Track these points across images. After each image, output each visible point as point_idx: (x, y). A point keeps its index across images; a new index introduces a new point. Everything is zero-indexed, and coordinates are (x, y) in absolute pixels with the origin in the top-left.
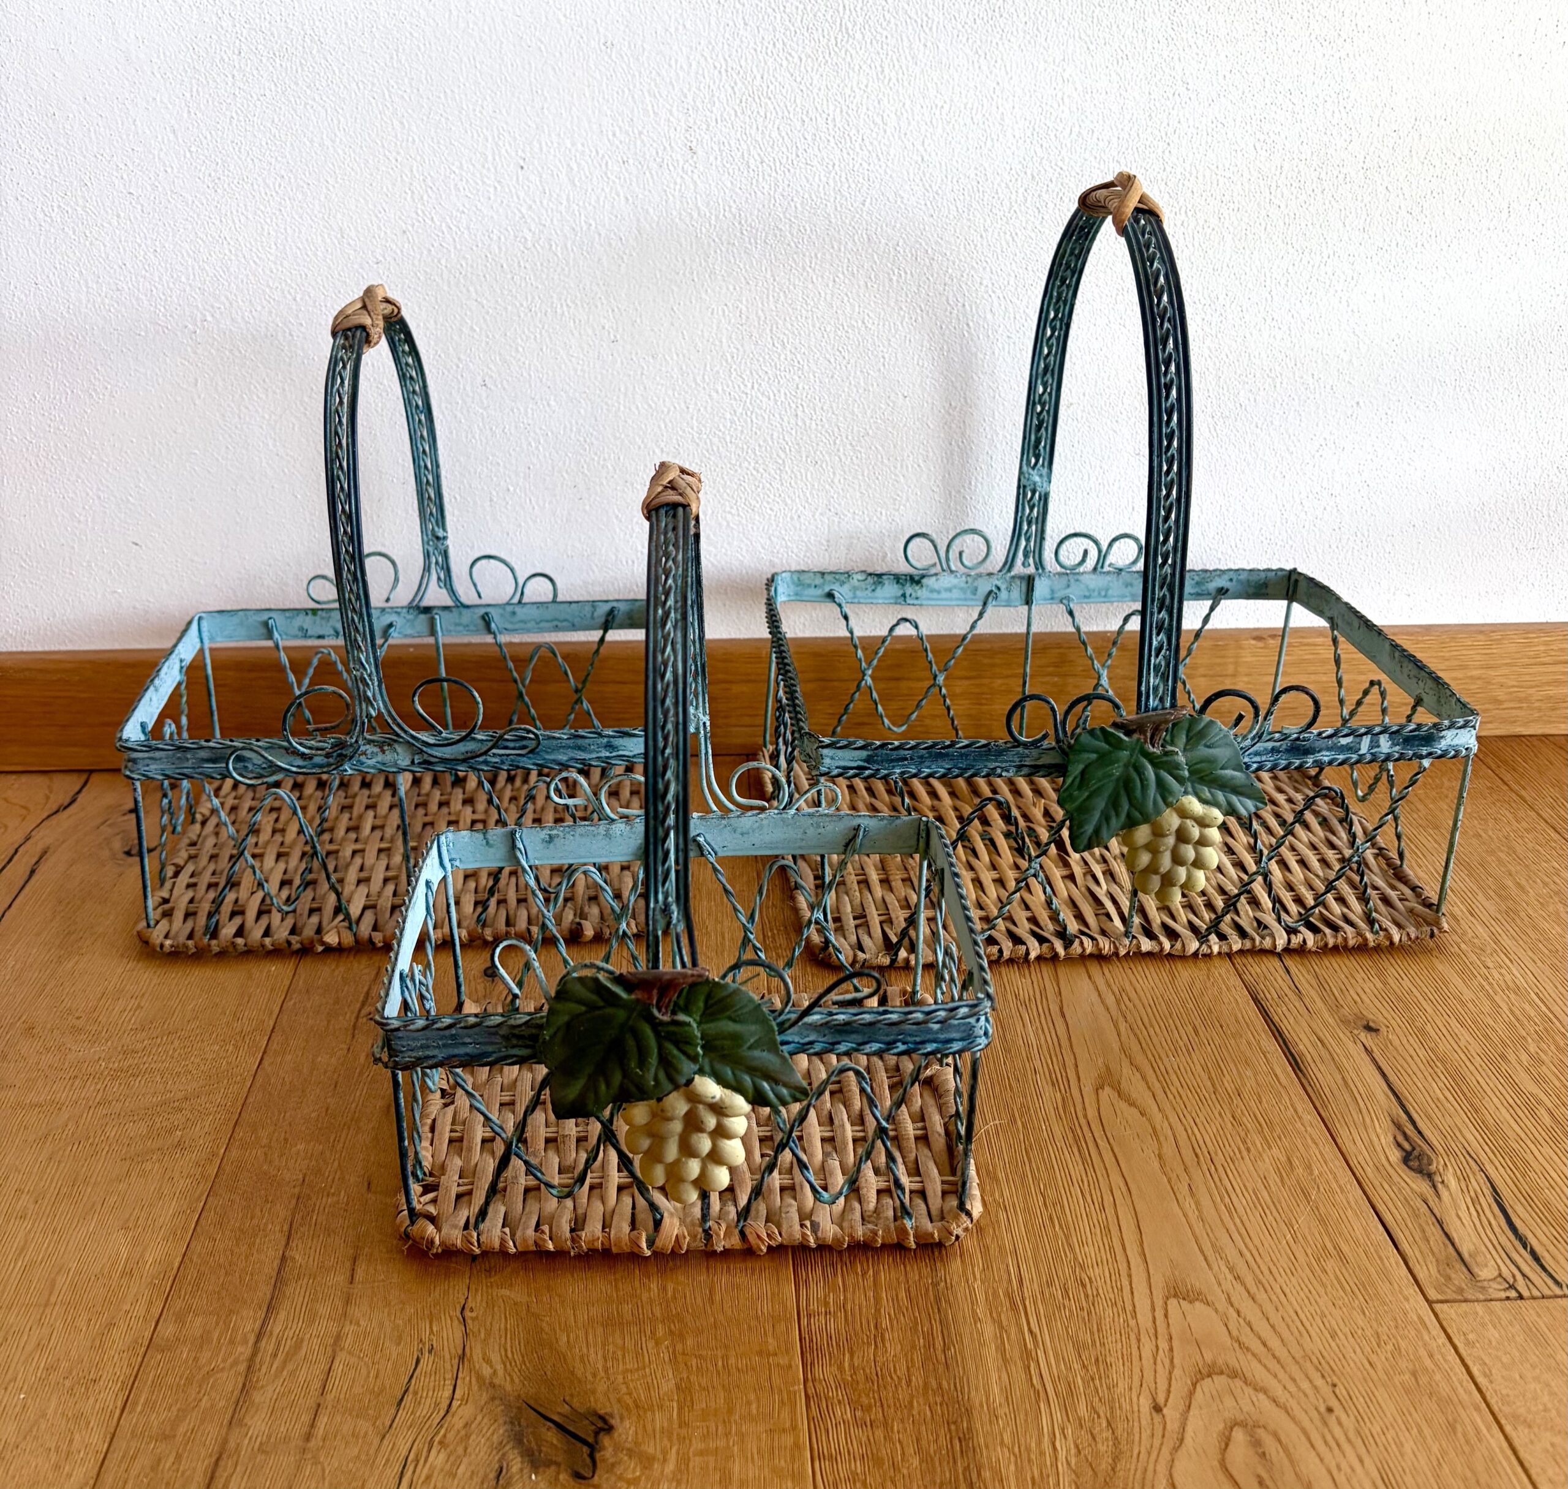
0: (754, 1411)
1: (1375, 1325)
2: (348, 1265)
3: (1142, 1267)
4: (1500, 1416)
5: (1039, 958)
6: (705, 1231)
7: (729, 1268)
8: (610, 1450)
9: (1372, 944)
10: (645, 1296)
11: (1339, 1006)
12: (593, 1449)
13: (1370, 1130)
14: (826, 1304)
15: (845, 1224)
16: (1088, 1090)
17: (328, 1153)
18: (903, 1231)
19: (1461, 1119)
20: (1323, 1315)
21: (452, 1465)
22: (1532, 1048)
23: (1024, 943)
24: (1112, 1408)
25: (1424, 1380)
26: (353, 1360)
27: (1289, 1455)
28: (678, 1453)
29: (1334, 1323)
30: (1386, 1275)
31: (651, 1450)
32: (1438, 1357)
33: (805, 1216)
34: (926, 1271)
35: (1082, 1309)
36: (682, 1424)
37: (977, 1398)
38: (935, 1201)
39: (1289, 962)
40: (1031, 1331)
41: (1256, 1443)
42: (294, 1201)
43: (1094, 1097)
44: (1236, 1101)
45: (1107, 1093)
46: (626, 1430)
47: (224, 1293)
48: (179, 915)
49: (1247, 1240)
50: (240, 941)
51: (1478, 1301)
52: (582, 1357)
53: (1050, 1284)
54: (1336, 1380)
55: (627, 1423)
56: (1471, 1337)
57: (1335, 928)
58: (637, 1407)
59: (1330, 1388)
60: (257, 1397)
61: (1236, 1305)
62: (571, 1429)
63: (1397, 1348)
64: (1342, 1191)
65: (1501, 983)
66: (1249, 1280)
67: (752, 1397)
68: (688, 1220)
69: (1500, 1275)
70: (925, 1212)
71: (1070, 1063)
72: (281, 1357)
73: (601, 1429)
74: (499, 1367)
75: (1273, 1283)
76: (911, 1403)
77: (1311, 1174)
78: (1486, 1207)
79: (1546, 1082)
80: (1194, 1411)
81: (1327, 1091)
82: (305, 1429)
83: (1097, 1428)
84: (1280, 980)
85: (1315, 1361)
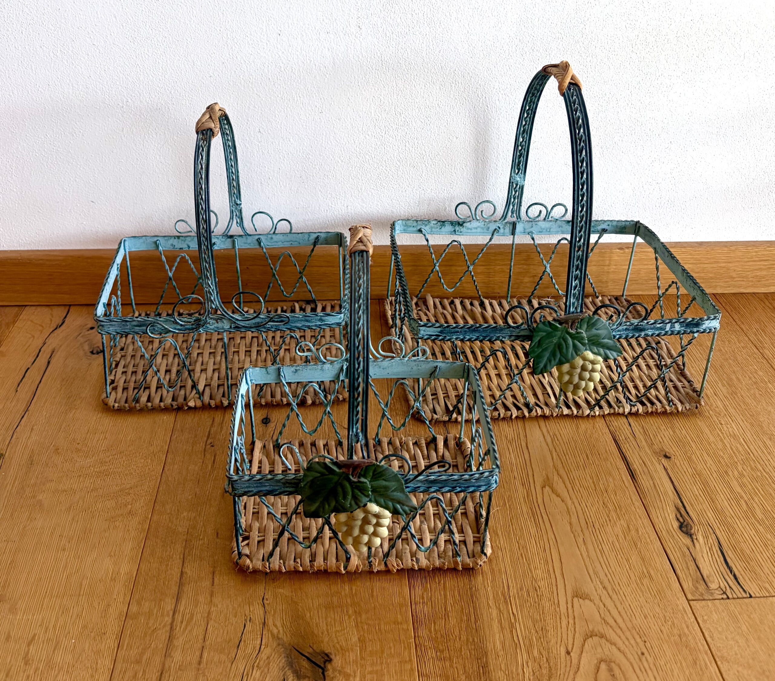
0: (393, 652)
1: (664, 611)
2: (211, 576)
3: (562, 581)
4: (716, 657)
5: (517, 417)
6: (369, 562)
7: (379, 579)
8: (331, 670)
9: (669, 411)
10: (343, 594)
11: (653, 444)
12: (324, 670)
13: (665, 511)
14: (423, 598)
15: (431, 559)
16: (538, 488)
17: (198, 518)
18: (456, 563)
19: (706, 506)
20: (641, 607)
21: (263, 677)
22: (740, 468)
23: (510, 410)
24: (548, 652)
25: (684, 639)
26: (216, 625)
27: (624, 676)
28: (360, 673)
29: (646, 611)
30: (669, 586)
31: (349, 671)
32: (690, 628)
33: (413, 555)
34: (466, 581)
35: (535, 602)
36: (362, 658)
37: (490, 646)
38: (470, 546)
39: (631, 420)
40: (513, 613)
41: (610, 670)
42: (184, 543)
43: (541, 491)
44: (605, 495)
45: (547, 490)
46: (337, 661)
47: (157, 591)
48: (120, 390)
49: (609, 568)
50: (149, 404)
51: (710, 600)
52: (317, 624)
53: (521, 589)
54: (646, 640)
55: (338, 658)
56: (705, 618)
57: (652, 403)
58: (342, 649)
59: (643, 643)
60: (176, 642)
61: (603, 601)
62: (314, 660)
63: (673, 624)
64: (652, 543)
65: (727, 432)
66: (610, 589)
67: (392, 645)
68: (362, 557)
69: (720, 587)
70: (466, 552)
71: (530, 474)
72: (184, 623)
73: (327, 661)
74: (281, 629)
75: (620, 590)
76: (461, 648)
77: (638, 534)
78: (715, 552)
79: (745, 487)
80: (584, 654)
81: (646, 490)
82: (198, 659)
83: (542, 663)
84: (626, 429)
85: (637, 630)
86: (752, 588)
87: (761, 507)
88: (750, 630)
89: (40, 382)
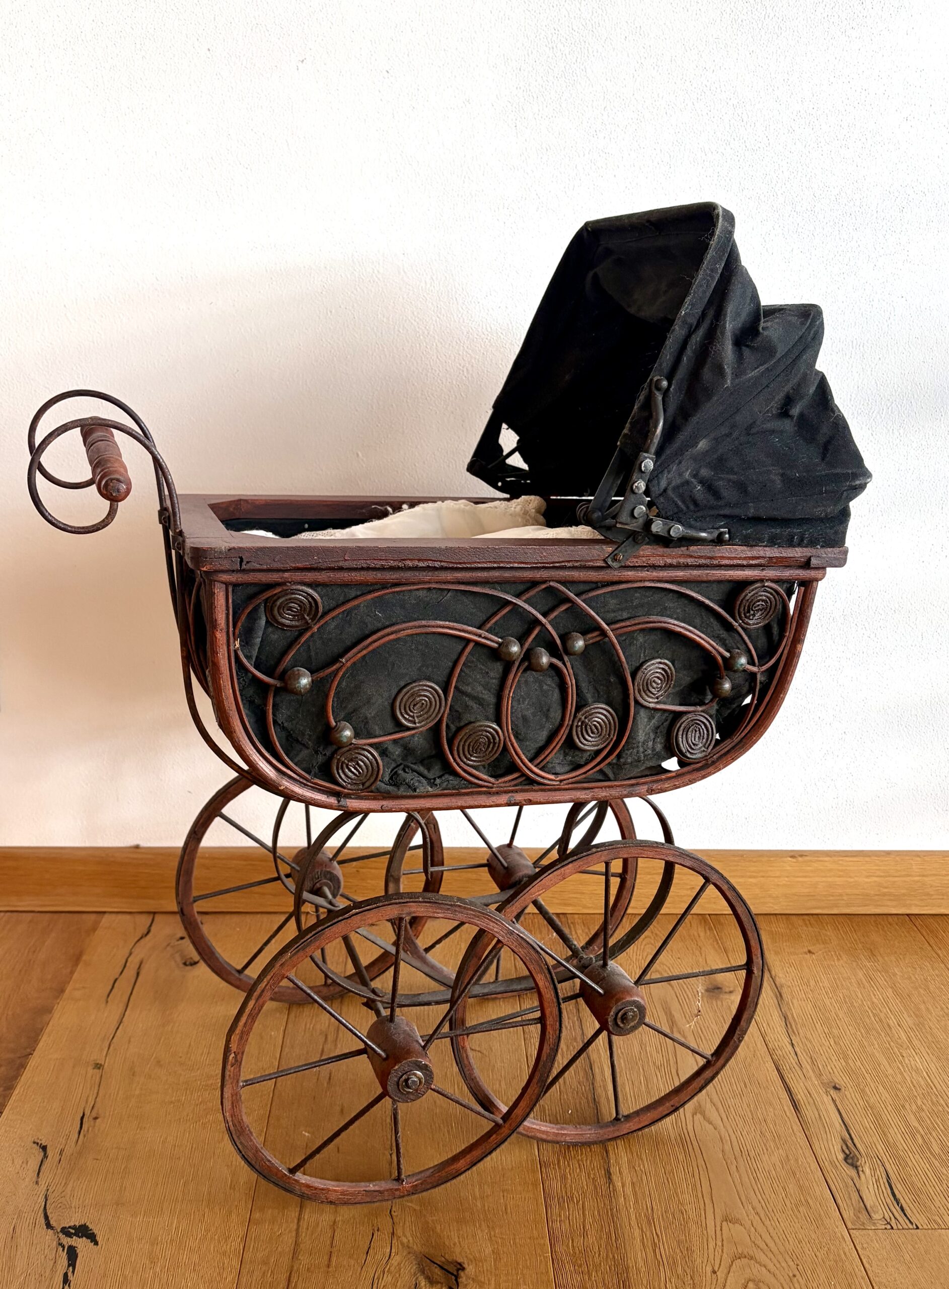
0: (529, 1264)
1: (820, 1238)
3: (711, 1205)
8: (464, 1278)
11: (821, 1075)
12: (457, 1277)
13: (830, 1142)
14: (560, 1216)
16: (689, 1115)
19: (876, 1138)
20: (796, 1233)
21: (394, 1282)
22: (919, 1102)
24: (693, 1271)
25: (840, 1264)
26: (343, 1232)
28: (495, 1281)
29: (800, 1237)
30: (828, 1214)
31: (483, 1279)
32: (848, 1253)
35: (681, 1225)
36: (496, 1269)
37: (631, 1263)
39: (798, 1049)
40: (657, 1235)
43: (691, 1118)
44: (763, 1123)
45: (698, 1117)
46: (470, 1269)
47: (279, 1199)
49: (763, 1195)
51: (871, 1229)
52: (448, 1236)
53: (666, 1212)
54: (798, 1262)
55: (471, 1266)
56: (865, 1246)
58: (475, 1259)
59: (795, 1266)
61: (755, 1226)
62: (446, 1268)
63: (829, 1249)
64: (812, 1172)
65: (909, 1066)
66: (762, 1216)
67: (527, 1258)
69: (884, 1217)
72: (310, 1230)
73: (460, 1269)
74: (411, 1239)
75: (774, 1216)
76: (600, 1264)
77: (798, 1163)
78: (882, 1183)
79: (923, 1121)
80: (731, 1274)
81: (810, 1121)
82: (327, 1262)
83: (686, 1279)
84: (791, 1059)
85: (790, 1253)
86: (920, 1220)
87: (939, 1142)
88: (913, 1258)
89: (131, 994)
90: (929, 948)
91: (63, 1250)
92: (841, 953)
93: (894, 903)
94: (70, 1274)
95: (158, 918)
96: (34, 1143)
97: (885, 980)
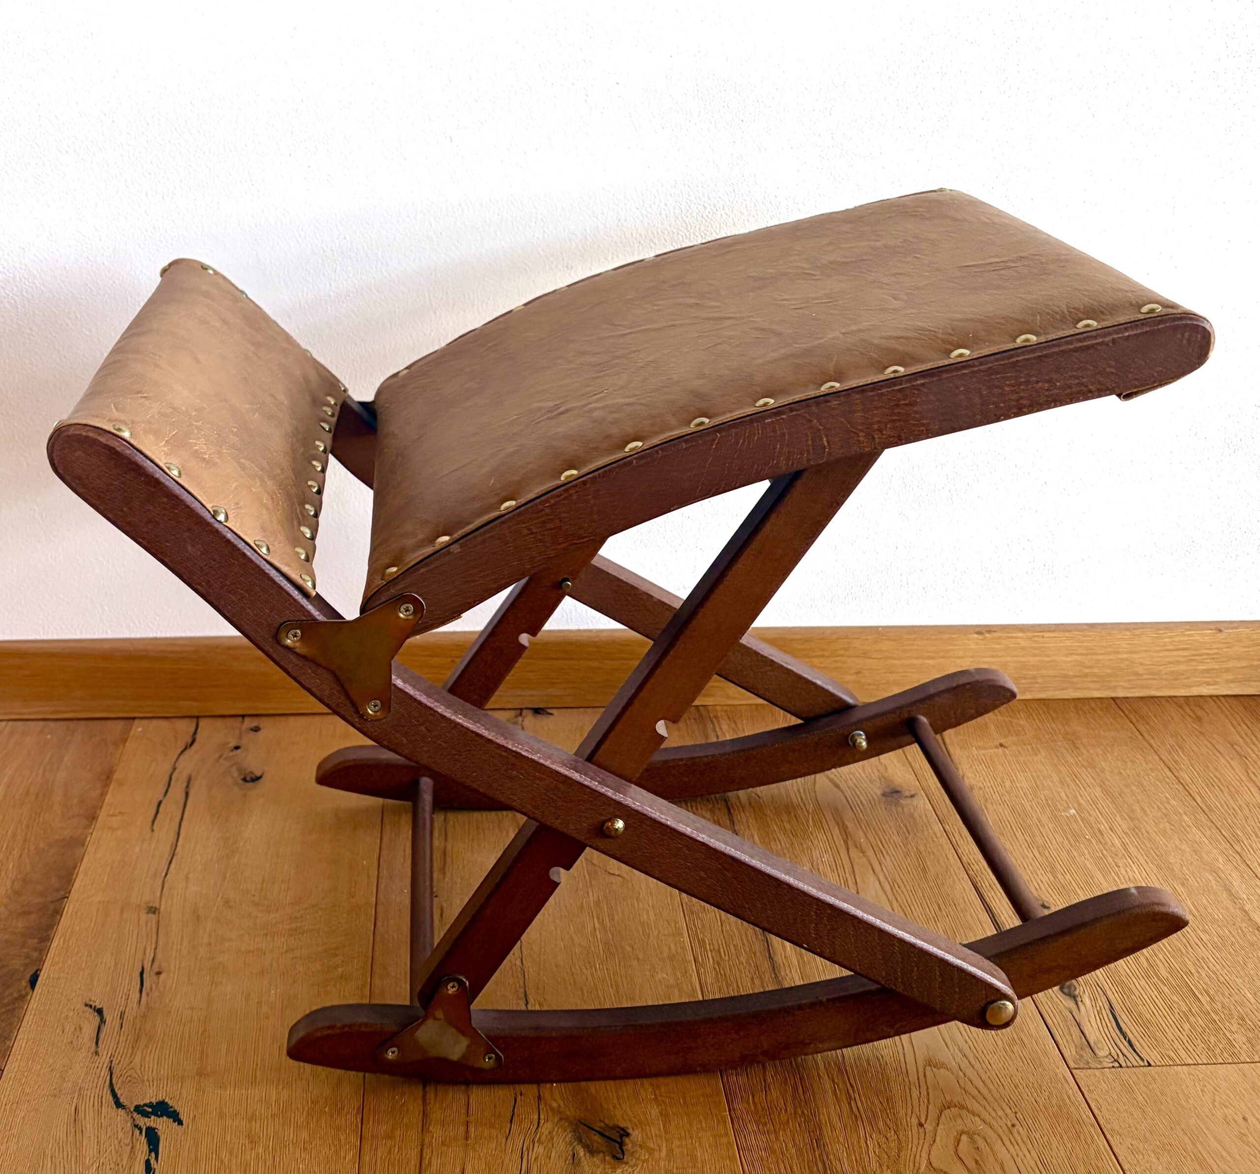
0: (704, 1127)
1: (1039, 1081)
3: (911, 1049)
4: (1105, 1130)
8: (630, 1145)
12: (621, 1145)
20: (1012, 1077)
21: (547, 1153)
24: (896, 1125)
25: (1064, 1110)
26: (480, 1099)
27: (991, 1149)
28: (666, 1147)
29: (1017, 1081)
30: (1046, 1053)
31: (651, 1145)
32: (1073, 1098)
35: (878, 1072)
36: (667, 1132)
37: (824, 1118)
40: (851, 1085)
41: (973, 1141)
46: (636, 1134)
51: (1097, 1069)
52: (605, 1097)
53: (860, 1059)
54: (1017, 1110)
55: (637, 1132)
56: (1091, 1088)
58: (640, 1123)
59: (1014, 1114)
61: (963, 1070)
62: (607, 1135)
63: (1051, 1094)
66: (971, 1057)
67: (702, 1119)
69: (1110, 1054)
72: (440, 1097)
73: (623, 1135)
74: (562, 1103)
75: (984, 1059)
76: (788, 1122)
78: (1105, 1016)
80: (941, 1126)
82: (463, 1134)
83: (889, 1135)
85: (1006, 1100)
86: (1153, 1056)
87: (1166, 965)
88: (1148, 1101)
89: (182, 819)
90: (1140, 737)
91: (141, 1133)
92: (1039, 746)
93: (1097, 686)
94: (153, 1161)
95: (203, 723)
96: (86, 1005)
97: (1092, 777)
